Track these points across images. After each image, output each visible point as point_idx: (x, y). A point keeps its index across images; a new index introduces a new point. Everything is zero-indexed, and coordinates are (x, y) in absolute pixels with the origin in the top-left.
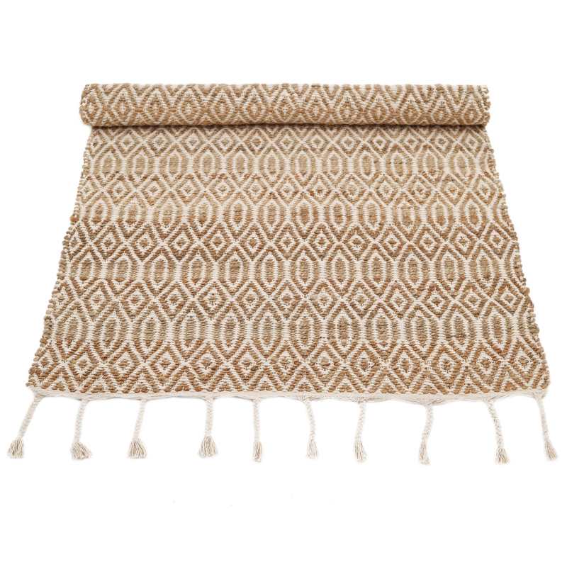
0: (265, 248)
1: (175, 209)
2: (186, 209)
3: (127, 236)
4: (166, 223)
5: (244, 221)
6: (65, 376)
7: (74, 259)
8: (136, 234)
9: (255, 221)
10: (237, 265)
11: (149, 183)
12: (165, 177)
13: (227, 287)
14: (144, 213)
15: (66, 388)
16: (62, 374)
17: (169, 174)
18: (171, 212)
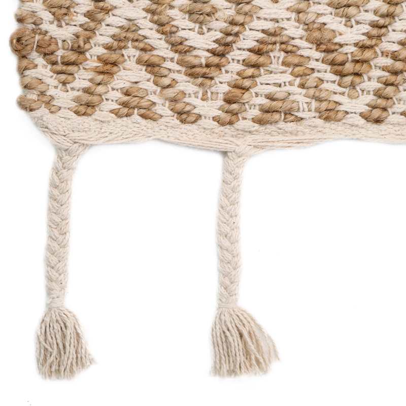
6: (146, 57)
15: (163, 109)
16: (131, 52)
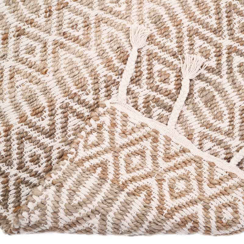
0: (224, 52)
1: (79, 62)
2: (92, 53)
3: (50, 135)
4: (83, 88)
5: (173, 30)
7: (11, 206)
8: (59, 126)
9: (186, 22)
10: (210, 96)
11: (17, 44)
12: (31, 23)
13: (218, 130)
14: (45, 91)
17: (34, 16)
18: (77, 68)
